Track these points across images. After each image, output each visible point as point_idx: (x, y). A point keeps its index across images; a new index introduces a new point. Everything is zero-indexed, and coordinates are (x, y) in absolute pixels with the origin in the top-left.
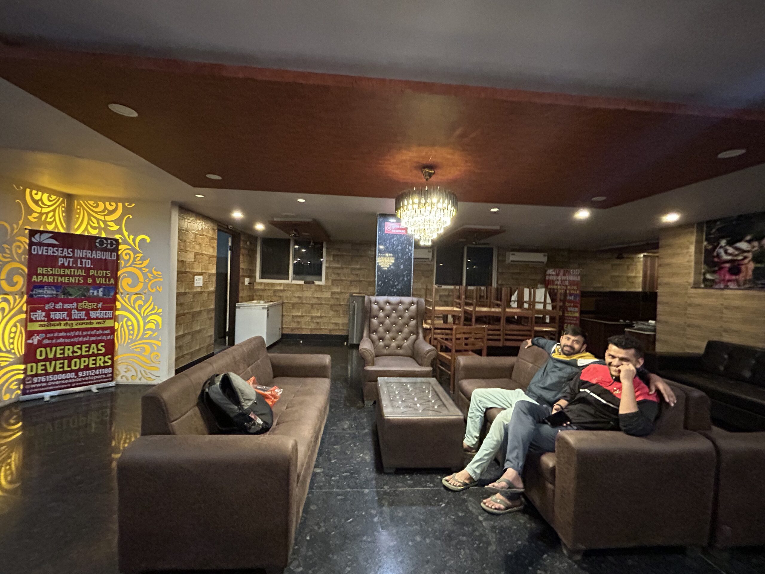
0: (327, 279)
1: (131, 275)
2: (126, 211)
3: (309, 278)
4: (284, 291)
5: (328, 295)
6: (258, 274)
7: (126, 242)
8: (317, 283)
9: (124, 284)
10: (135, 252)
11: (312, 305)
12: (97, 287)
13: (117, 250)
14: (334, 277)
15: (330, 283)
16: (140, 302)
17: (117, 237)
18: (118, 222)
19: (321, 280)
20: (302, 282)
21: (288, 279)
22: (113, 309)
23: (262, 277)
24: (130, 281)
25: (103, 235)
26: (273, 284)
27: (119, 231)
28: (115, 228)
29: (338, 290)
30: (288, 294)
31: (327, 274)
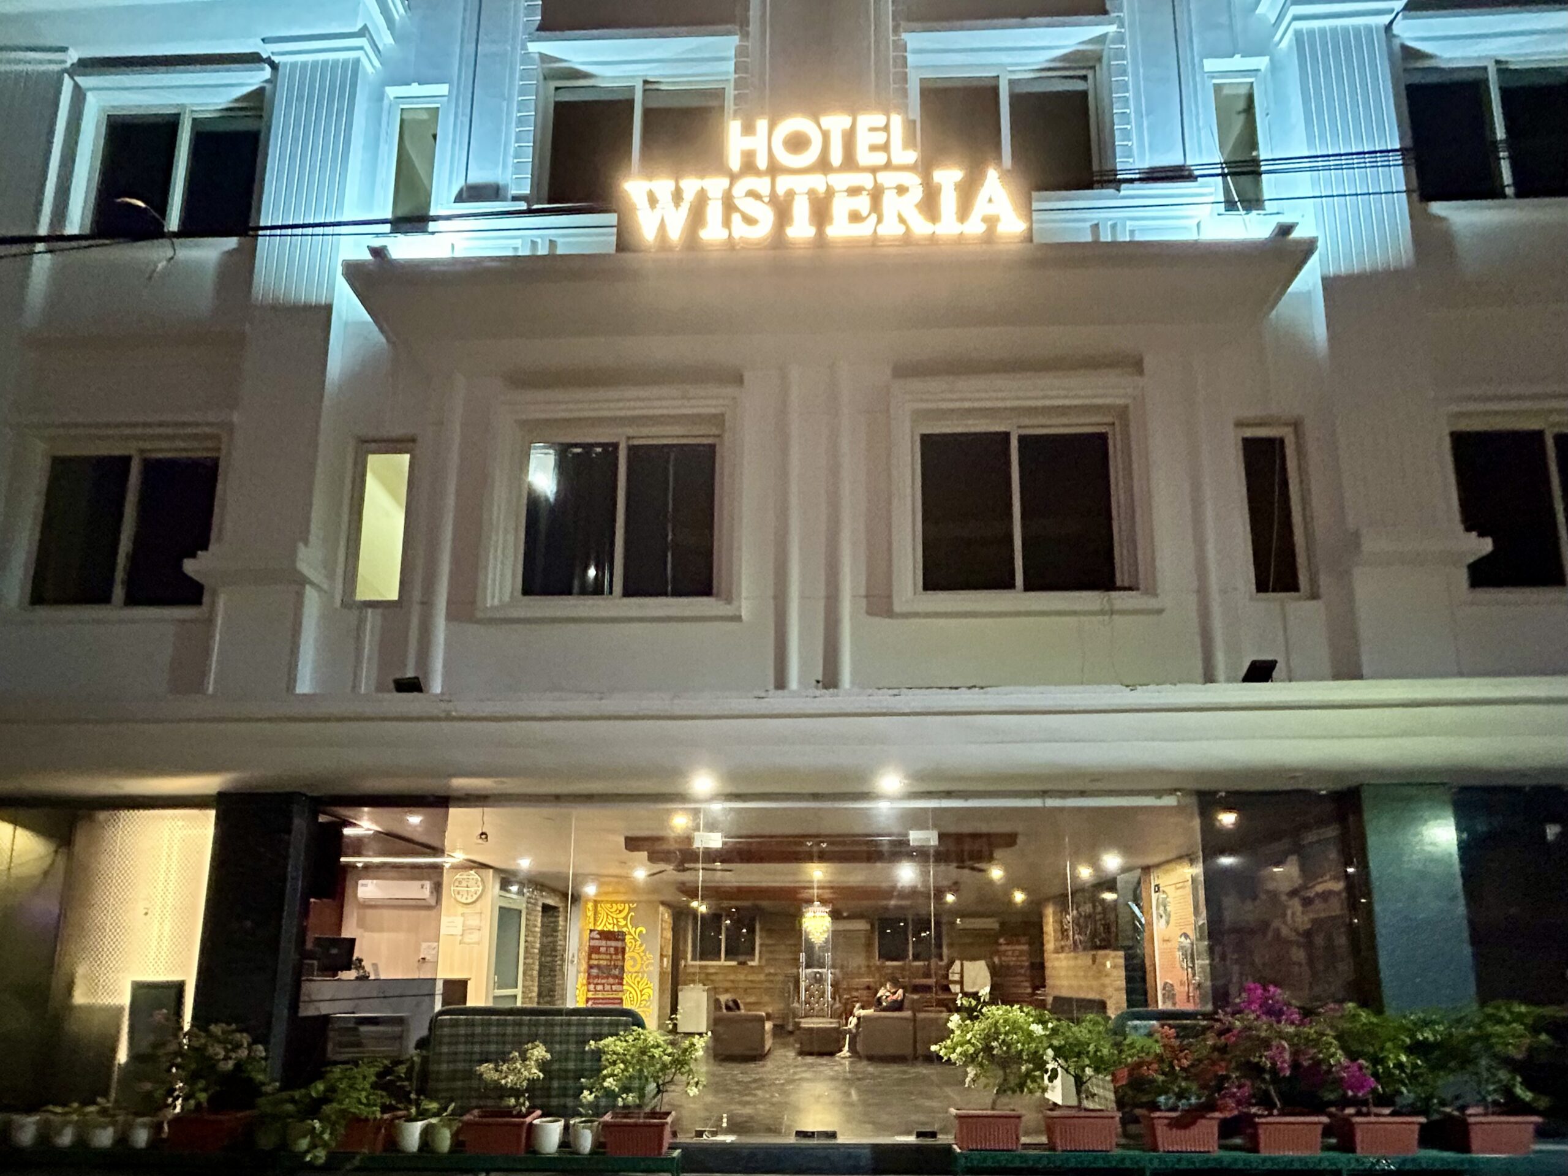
0: (760, 958)
1: (633, 958)
2: (630, 910)
3: (742, 958)
4: (716, 973)
5: (762, 977)
6: (689, 956)
7: (630, 934)
8: (751, 963)
9: (628, 965)
10: (636, 941)
11: (746, 990)
12: (616, 967)
13: (624, 940)
14: (768, 956)
15: (763, 962)
16: (638, 979)
17: (625, 930)
18: (625, 918)
19: (753, 960)
20: (734, 963)
21: (719, 959)
22: (621, 984)
23: (694, 959)
24: (631, 962)
25: (616, 929)
26: (706, 967)
27: (626, 925)
28: (623, 923)
29: (772, 971)
30: (720, 977)
31: (760, 953)
